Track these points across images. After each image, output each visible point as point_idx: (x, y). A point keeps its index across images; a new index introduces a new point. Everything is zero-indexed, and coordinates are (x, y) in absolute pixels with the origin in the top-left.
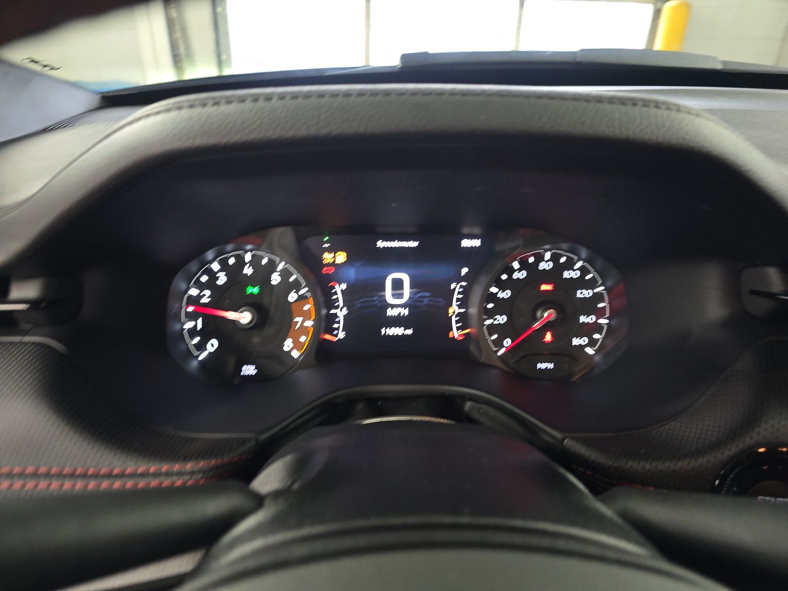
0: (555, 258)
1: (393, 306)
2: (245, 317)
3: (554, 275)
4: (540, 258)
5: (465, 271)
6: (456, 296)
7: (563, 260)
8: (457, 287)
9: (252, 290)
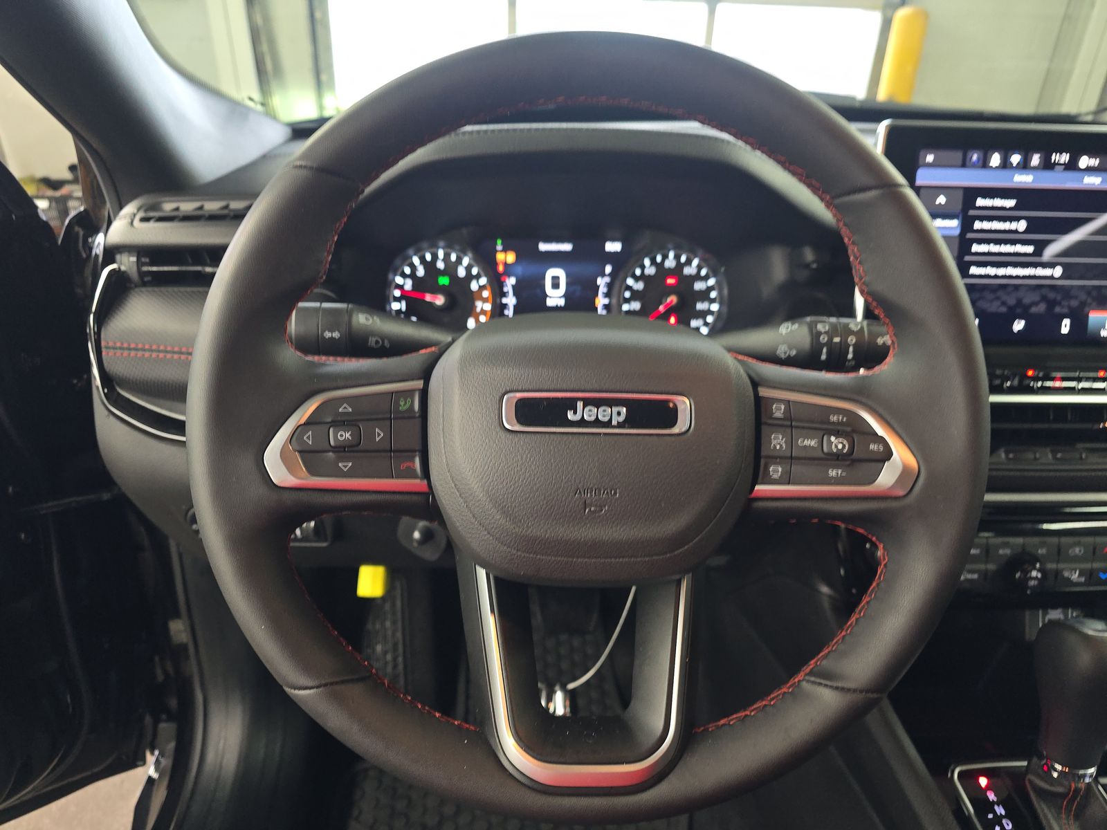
0: (677, 257)
1: (550, 297)
2: (440, 301)
4: (665, 257)
5: (608, 269)
6: (603, 289)
7: (683, 259)
8: (602, 282)
9: (444, 281)
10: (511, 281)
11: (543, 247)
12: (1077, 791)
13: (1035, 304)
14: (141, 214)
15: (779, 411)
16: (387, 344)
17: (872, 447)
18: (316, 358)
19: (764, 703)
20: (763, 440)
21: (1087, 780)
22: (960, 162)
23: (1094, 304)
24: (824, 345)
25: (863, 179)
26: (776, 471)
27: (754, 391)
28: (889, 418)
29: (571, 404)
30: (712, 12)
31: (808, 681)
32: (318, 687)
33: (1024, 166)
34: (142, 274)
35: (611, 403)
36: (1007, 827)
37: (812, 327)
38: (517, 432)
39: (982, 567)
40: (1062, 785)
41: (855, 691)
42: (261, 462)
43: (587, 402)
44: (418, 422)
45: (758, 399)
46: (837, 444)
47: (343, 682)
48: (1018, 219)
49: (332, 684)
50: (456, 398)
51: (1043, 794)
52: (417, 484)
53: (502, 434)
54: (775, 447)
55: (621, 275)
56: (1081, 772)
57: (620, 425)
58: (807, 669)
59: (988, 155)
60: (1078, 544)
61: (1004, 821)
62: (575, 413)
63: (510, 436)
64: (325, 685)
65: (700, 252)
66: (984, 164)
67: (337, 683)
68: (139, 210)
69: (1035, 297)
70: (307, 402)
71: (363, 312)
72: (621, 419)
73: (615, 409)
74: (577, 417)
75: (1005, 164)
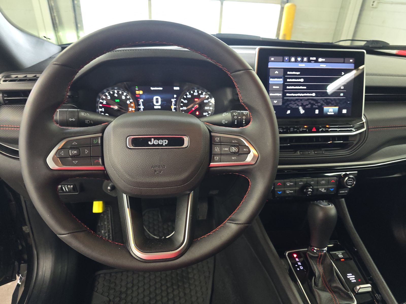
0: (198, 92)
1: (156, 105)
2: (116, 107)
3: (198, 97)
4: (194, 92)
5: (175, 96)
6: (173, 103)
7: (200, 92)
8: (173, 100)
9: (117, 101)
10: (141, 101)
11: (152, 89)
12: (321, 255)
13: (307, 105)
14: (3, 79)
15: (217, 140)
16: (92, 122)
17: (245, 150)
18: (64, 127)
19: (215, 230)
20: (213, 149)
21: (325, 252)
22: (282, 61)
23: (325, 104)
24: (236, 119)
25: (239, 67)
26: (216, 158)
27: (210, 134)
28: (249, 141)
29: (150, 139)
30: (222, 4)
31: (228, 222)
32: (68, 234)
33: (302, 61)
34: (4, 100)
35: (162, 139)
36: (301, 269)
37: (232, 114)
38: (132, 149)
39: (294, 188)
40: (317, 254)
41: (241, 224)
42: (46, 162)
43: (155, 139)
44: (100, 147)
45: (211, 136)
46: (234, 149)
47: (77, 232)
48: (300, 78)
49: (73, 232)
50: (112, 138)
51: (312, 257)
52: (101, 167)
53: (127, 150)
54: (216, 151)
55: (179, 98)
56: (323, 249)
57: (166, 145)
58: (228, 219)
59: (291, 58)
60: (323, 180)
61: (300, 267)
62: (151, 142)
63: (130, 150)
64: (70, 233)
65: (206, 90)
66: (290, 61)
67: (75, 232)
68: (2, 77)
69: (307, 103)
70: (62, 141)
71: (83, 112)
72: (166, 143)
73: (164, 141)
74: (152, 143)
75: (296, 61)
